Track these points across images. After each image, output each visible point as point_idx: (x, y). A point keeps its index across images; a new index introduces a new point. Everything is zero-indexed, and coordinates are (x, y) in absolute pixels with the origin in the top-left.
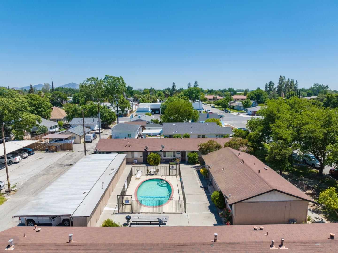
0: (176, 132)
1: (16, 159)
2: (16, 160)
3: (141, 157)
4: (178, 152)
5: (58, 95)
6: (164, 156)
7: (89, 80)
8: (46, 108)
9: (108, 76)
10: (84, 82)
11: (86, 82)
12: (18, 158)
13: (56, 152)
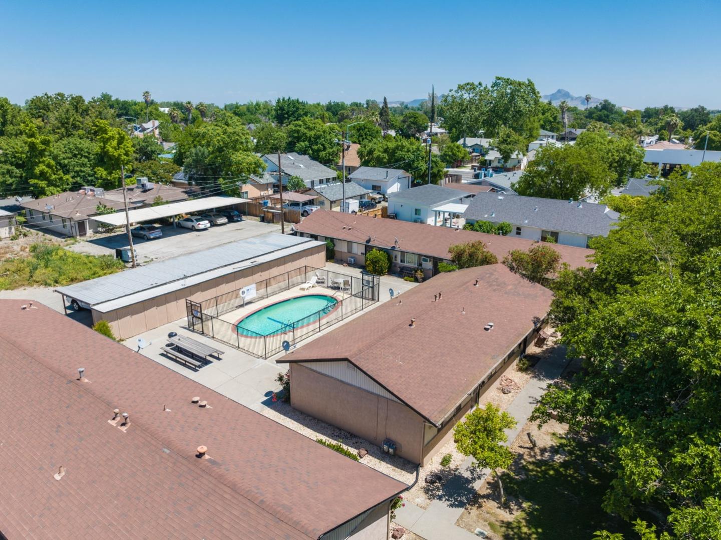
0: (494, 216)
1: (199, 224)
2: (200, 226)
3: (362, 253)
4: (427, 258)
5: (412, 120)
6: (401, 261)
7: (461, 88)
8: (327, 146)
9: (500, 79)
10: (451, 94)
11: (453, 93)
12: (205, 224)
13: (273, 222)
